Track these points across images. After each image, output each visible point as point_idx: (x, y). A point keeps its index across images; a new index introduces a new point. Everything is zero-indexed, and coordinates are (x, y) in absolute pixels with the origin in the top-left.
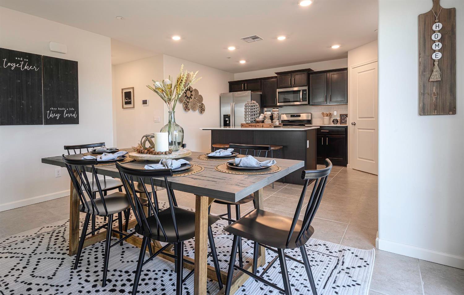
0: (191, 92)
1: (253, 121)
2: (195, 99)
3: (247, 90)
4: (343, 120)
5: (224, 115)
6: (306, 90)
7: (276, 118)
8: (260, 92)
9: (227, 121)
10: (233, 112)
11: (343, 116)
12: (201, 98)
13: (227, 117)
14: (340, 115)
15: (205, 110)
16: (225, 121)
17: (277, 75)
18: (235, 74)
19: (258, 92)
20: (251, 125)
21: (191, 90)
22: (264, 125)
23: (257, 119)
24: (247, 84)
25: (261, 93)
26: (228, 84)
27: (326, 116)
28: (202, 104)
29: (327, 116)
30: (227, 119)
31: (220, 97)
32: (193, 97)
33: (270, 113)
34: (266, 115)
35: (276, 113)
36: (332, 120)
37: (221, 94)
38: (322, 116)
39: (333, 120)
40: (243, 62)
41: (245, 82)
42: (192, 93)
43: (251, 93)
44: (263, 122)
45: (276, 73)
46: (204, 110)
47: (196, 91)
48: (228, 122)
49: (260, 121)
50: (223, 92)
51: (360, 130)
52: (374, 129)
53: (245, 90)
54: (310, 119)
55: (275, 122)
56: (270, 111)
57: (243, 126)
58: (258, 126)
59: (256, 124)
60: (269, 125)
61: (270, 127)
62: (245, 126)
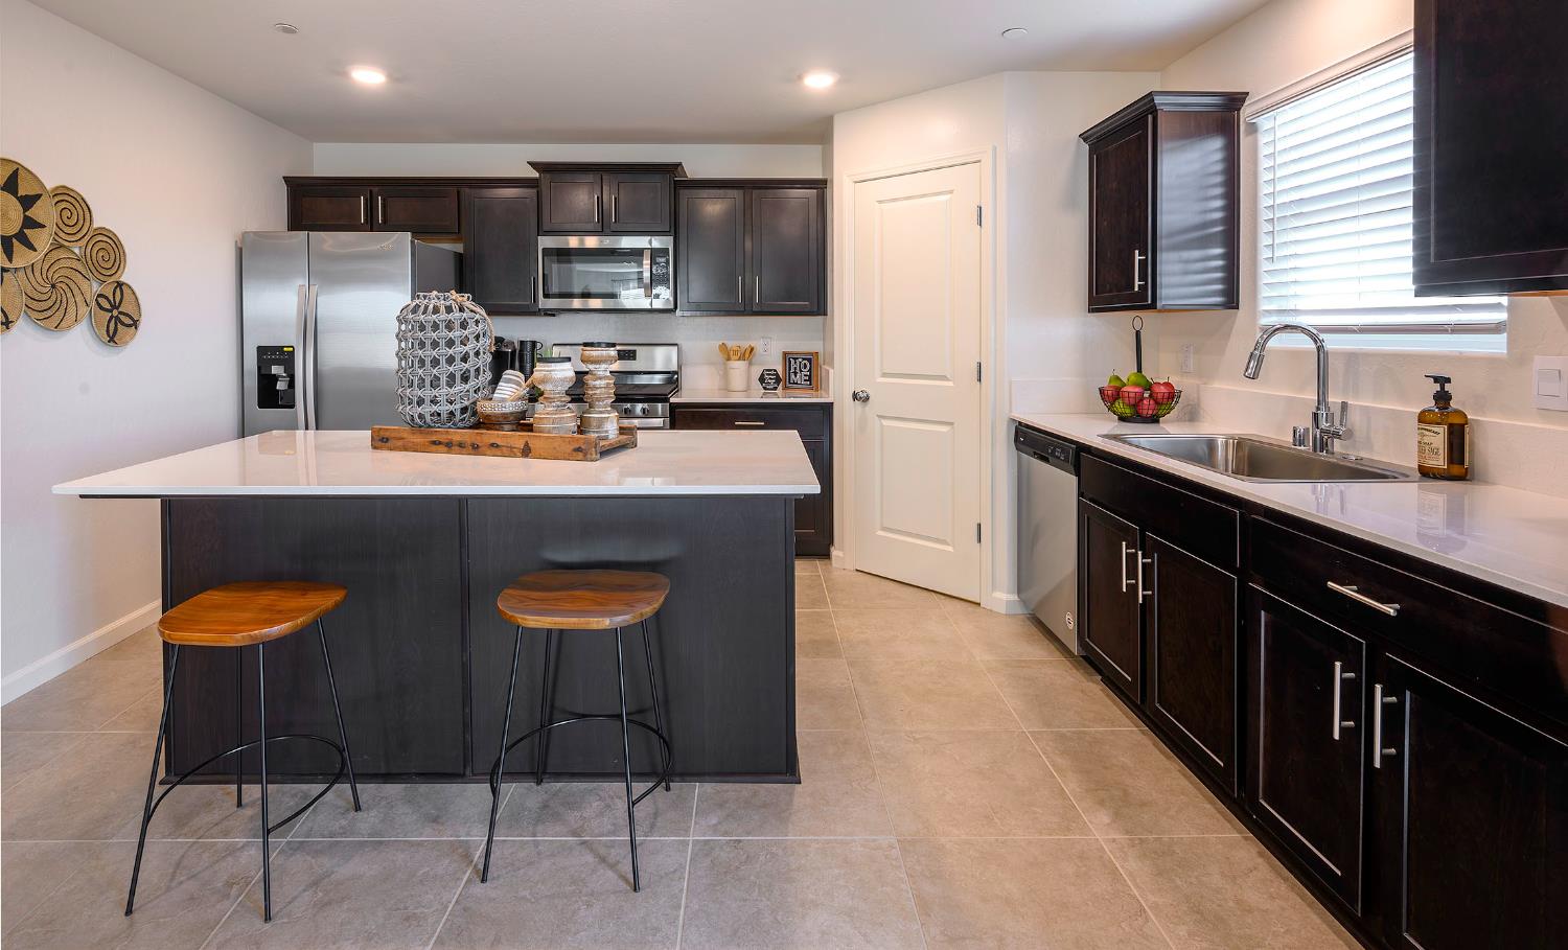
0: (28, 202)
1: (458, 413)
2: (62, 254)
3: (388, 226)
4: (795, 373)
5: (261, 350)
6: (665, 251)
7: (598, 400)
8: (455, 241)
9: (275, 378)
10: (310, 328)
11: (795, 359)
12: (108, 252)
13: (274, 357)
14: (785, 354)
15: (142, 326)
16: (266, 383)
17: (537, 175)
18: (315, 144)
19: (440, 241)
20: (442, 438)
21: (21, 193)
22: (534, 444)
23: (486, 407)
24: (383, 200)
25: (459, 248)
26: (283, 191)
27: (739, 359)
28: (120, 285)
29: (742, 358)
30: (276, 370)
31: (240, 253)
32: (42, 239)
33: (572, 374)
34: (544, 381)
35: (603, 370)
36: (757, 372)
37: (245, 234)
38: (719, 357)
39: (762, 375)
40: (368, 77)
41: (375, 189)
42: (37, 212)
43: (412, 242)
44: (521, 422)
45: (534, 165)
46: (135, 324)
47: (67, 198)
48: (281, 386)
49: (505, 416)
50: (253, 227)
51: (885, 422)
52: (952, 424)
53: (371, 225)
54: (675, 368)
55: (601, 421)
56: (569, 359)
57: (388, 444)
58: (498, 446)
59: (478, 438)
60: (572, 448)
61: (581, 455)
62: (400, 443)
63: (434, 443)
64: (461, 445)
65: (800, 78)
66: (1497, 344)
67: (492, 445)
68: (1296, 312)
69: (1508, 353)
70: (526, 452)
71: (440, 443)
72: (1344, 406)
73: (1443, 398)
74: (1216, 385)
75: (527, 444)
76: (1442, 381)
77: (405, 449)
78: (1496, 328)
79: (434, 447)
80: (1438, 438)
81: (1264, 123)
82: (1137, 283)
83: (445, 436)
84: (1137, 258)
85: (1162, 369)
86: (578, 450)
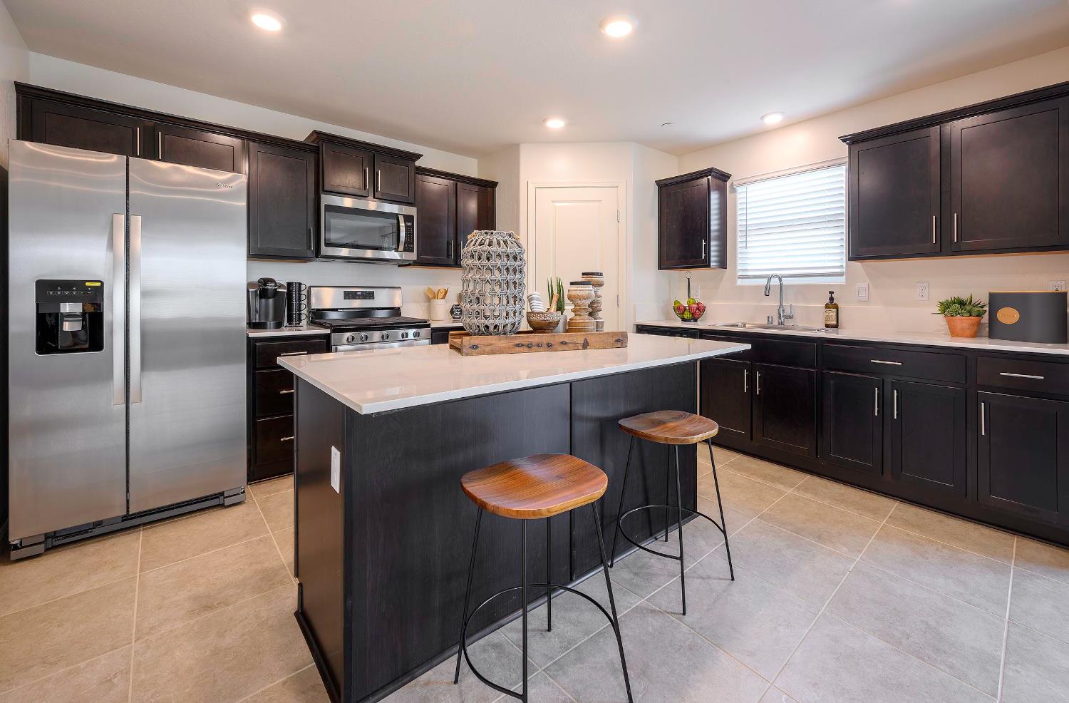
6: (413, 217)
13: (68, 292)
39: (452, 309)
54: (398, 304)
57: (479, 350)
58: (566, 343)
59: (552, 338)
60: (614, 339)
61: (619, 344)
62: (488, 349)
63: (518, 345)
64: (539, 345)
65: (544, 121)
66: (842, 280)
67: (562, 343)
68: (747, 270)
69: (846, 282)
70: (585, 345)
71: (522, 345)
72: (791, 306)
73: (831, 299)
74: (714, 303)
75: (586, 340)
76: (831, 293)
77: (493, 353)
78: (841, 274)
79: (518, 349)
80: (832, 313)
81: (739, 189)
82: (704, 255)
83: (526, 340)
84: (704, 243)
85: (698, 297)
86: (618, 341)
